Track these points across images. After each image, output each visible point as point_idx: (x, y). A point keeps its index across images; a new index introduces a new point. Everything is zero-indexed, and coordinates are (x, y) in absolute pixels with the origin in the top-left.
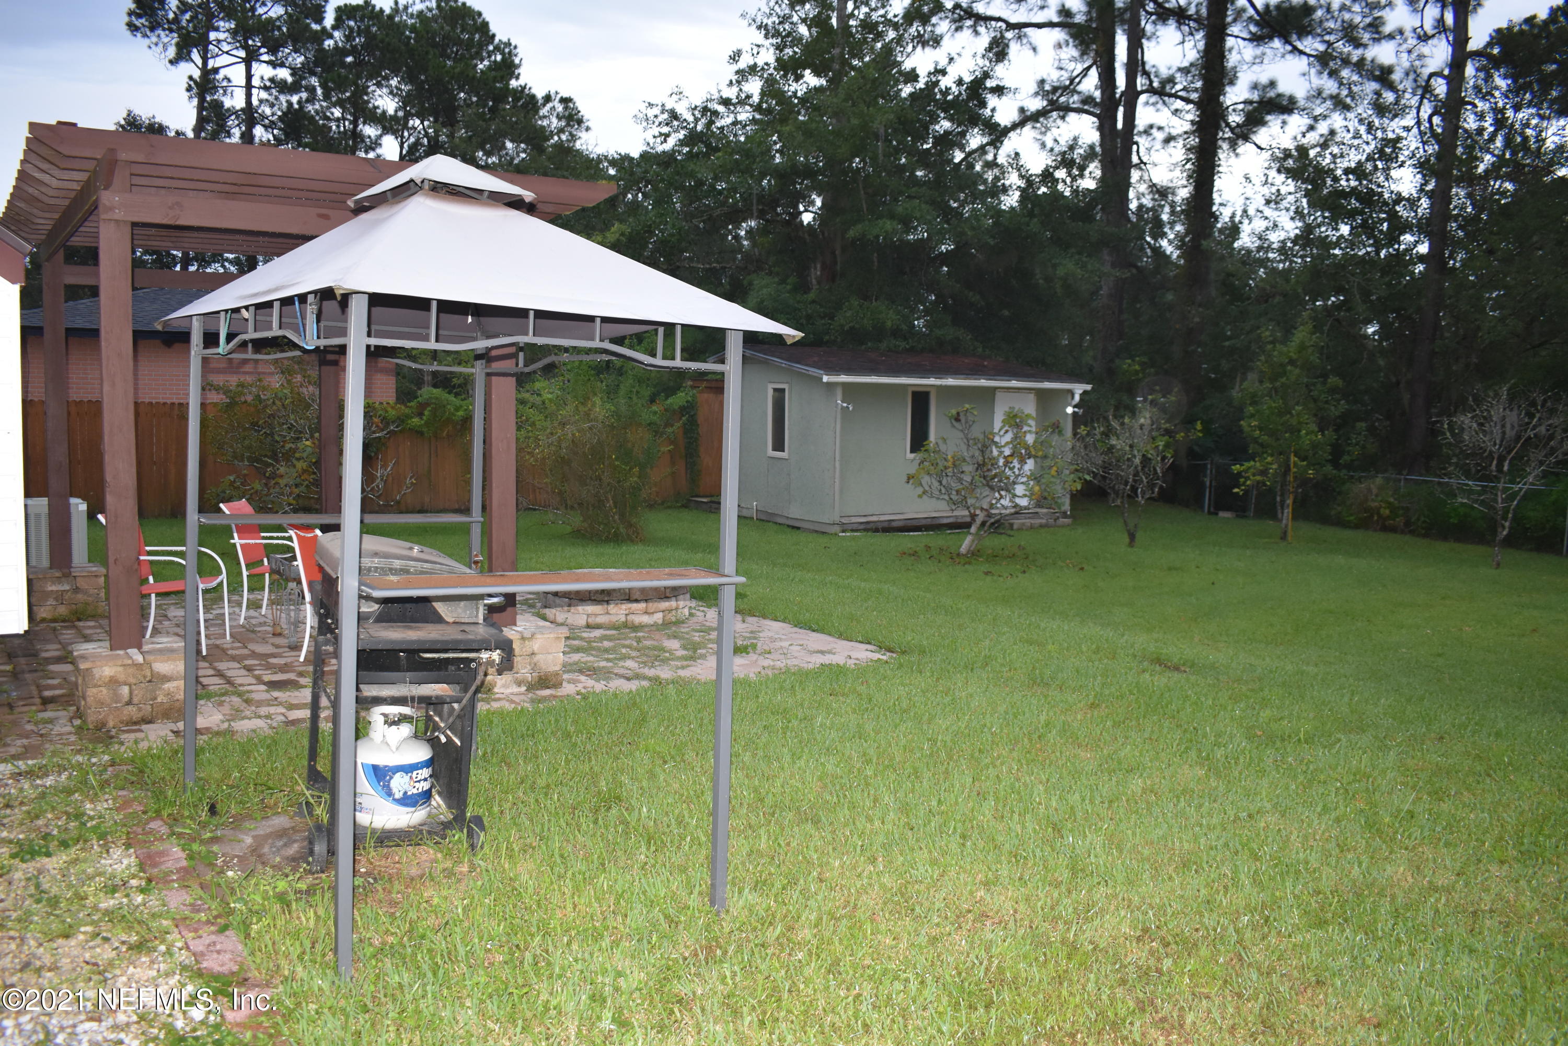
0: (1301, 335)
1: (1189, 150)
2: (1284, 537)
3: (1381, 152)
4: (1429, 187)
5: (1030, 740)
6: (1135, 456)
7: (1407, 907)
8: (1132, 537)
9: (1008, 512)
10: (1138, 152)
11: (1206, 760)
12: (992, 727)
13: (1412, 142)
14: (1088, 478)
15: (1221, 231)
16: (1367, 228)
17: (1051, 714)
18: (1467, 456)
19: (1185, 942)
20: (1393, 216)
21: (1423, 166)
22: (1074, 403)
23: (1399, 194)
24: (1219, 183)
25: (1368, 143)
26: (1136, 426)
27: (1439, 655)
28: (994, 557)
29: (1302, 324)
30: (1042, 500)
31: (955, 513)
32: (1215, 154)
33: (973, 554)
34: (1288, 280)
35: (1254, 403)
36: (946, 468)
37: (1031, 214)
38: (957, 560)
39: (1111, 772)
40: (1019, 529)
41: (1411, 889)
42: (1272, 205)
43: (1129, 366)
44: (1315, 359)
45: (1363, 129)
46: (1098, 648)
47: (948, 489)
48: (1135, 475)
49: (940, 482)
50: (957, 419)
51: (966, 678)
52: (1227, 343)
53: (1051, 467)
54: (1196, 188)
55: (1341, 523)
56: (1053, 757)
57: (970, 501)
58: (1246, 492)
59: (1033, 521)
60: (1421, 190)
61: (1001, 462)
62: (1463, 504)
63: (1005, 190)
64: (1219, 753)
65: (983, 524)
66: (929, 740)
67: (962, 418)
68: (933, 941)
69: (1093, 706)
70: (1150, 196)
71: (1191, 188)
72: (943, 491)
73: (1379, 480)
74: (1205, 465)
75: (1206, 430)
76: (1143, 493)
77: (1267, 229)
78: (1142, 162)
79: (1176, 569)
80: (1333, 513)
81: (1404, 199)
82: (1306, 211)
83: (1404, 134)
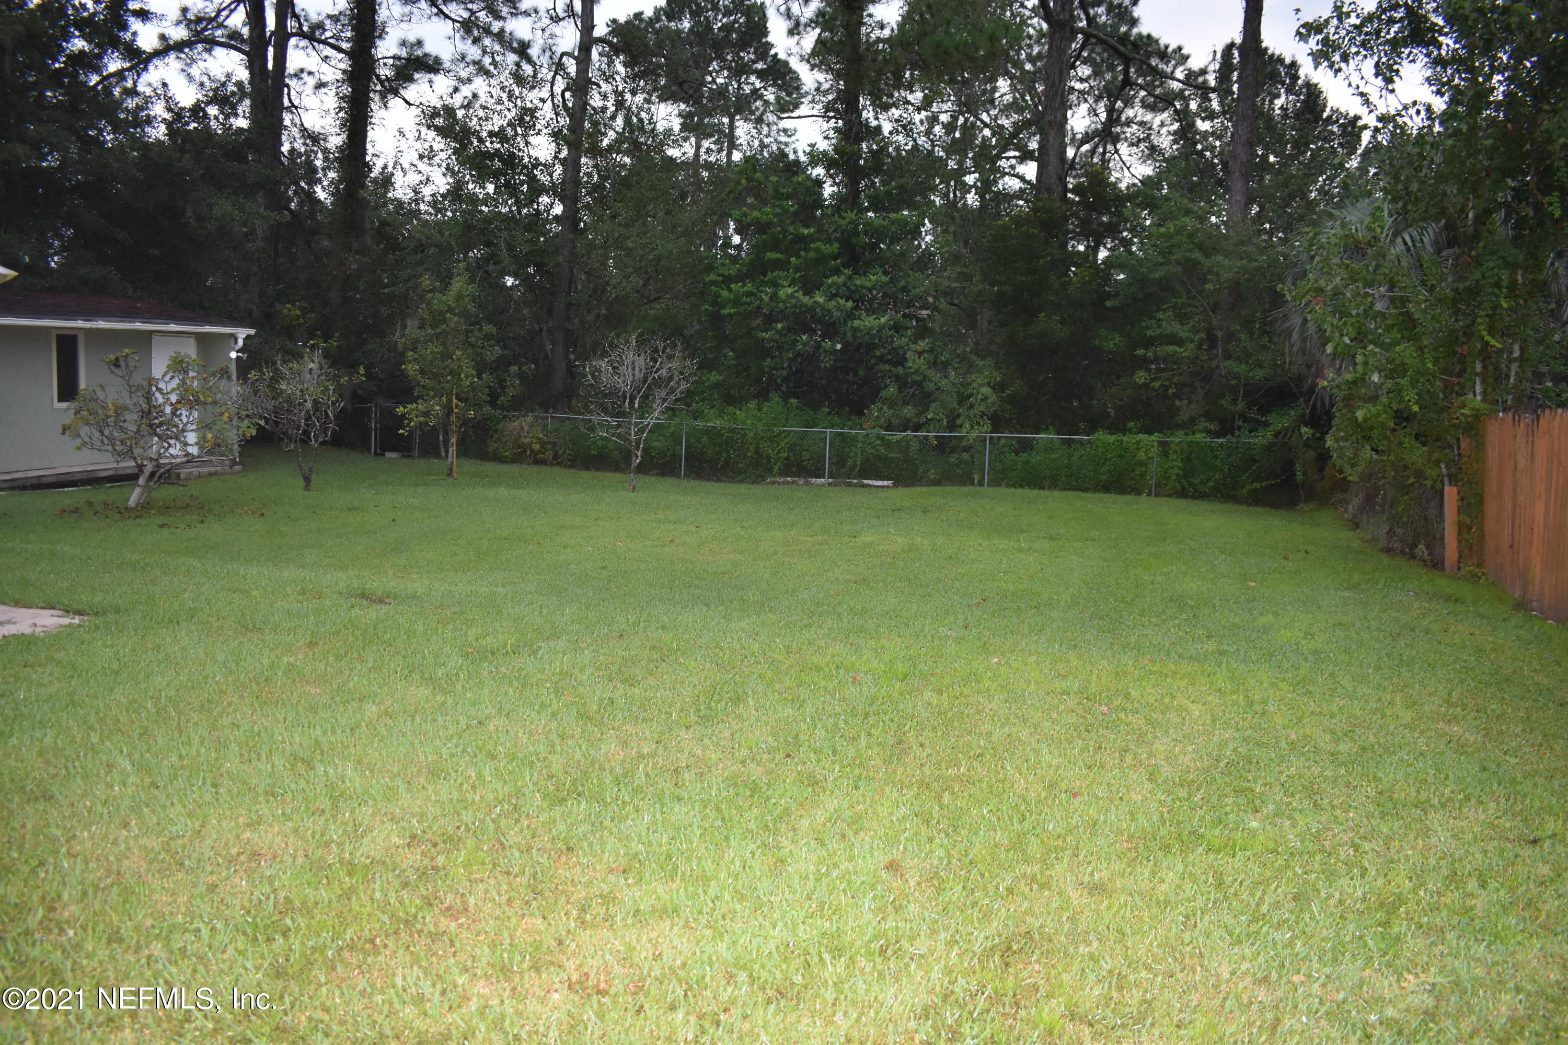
0: (458, 284)
1: (342, 98)
2: (450, 474)
3: (521, 121)
4: (562, 156)
5: (258, 684)
6: (306, 401)
7: (625, 775)
8: (307, 480)
9: (178, 460)
10: (289, 94)
11: (430, 680)
12: (215, 676)
13: (546, 112)
14: (262, 423)
15: (375, 181)
16: (510, 189)
17: (272, 656)
18: (605, 396)
19: (450, 839)
20: (532, 179)
21: (556, 135)
22: (237, 348)
23: (537, 159)
24: (372, 135)
25: (509, 110)
26: (306, 370)
27: (603, 568)
28: (166, 509)
29: (459, 274)
30: (214, 448)
31: (122, 465)
32: (367, 105)
33: (143, 507)
34: (441, 233)
35: (414, 350)
36: (108, 417)
37: (182, 150)
38: (127, 515)
39: (346, 703)
40: (186, 479)
41: (624, 761)
42: (425, 160)
43: (291, 311)
44: (472, 308)
45: (505, 97)
46: (303, 589)
47: (111, 439)
48: (306, 420)
49: (102, 432)
50: (117, 364)
51: (173, 631)
52: (386, 291)
53: (222, 414)
54: (348, 136)
55: (498, 458)
56: (284, 696)
57: (137, 452)
58: (410, 432)
59: (201, 470)
60: (556, 157)
61: (168, 410)
62: (602, 438)
63: (149, 121)
64: (440, 672)
65: (152, 475)
66: (152, 698)
67: (122, 363)
68: (213, 888)
69: (311, 644)
70: (302, 141)
71: (344, 136)
72: (106, 441)
73: (530, 419)
74: (370, 408)
75: (368, 374)
76: (316, 437)
77: (421, 182)
78: (293, 105)
79: (355, 509)
80: (491, 449)
81: (541, 164)
82: (456, 169)
83: (540, 105)
